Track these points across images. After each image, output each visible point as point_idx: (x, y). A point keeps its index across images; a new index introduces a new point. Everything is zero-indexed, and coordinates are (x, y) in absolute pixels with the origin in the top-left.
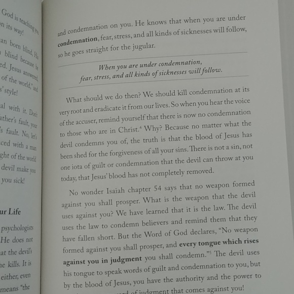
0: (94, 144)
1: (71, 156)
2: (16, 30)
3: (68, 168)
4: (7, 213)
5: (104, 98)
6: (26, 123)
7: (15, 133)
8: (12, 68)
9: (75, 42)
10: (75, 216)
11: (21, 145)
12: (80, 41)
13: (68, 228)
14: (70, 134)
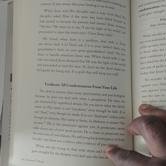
0: (157, 56)
1: (145, 63)
2: (110, 8)
3: (144, 68)
4: (110, 88)
5: (162, 34)
6: (118, 49)
7: (112, 53)
8: (109, 25)
9: (148, 9)
10: (148, 91)
11: (116, 58)
12: (150, 8)
13: (144, 97)
14: (145, 52)
